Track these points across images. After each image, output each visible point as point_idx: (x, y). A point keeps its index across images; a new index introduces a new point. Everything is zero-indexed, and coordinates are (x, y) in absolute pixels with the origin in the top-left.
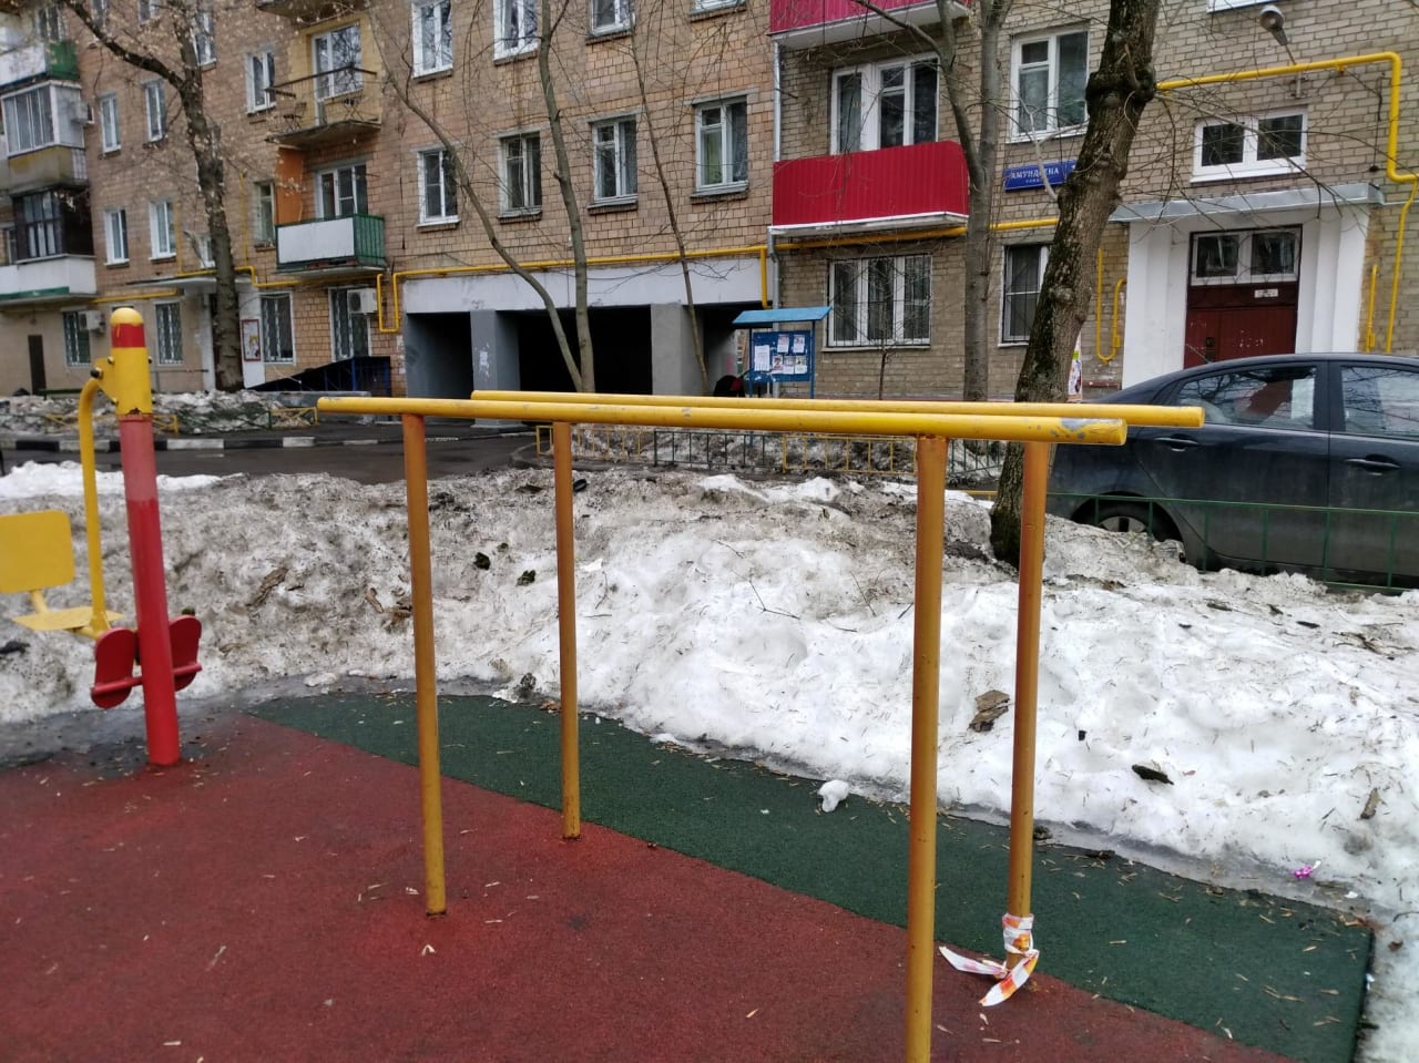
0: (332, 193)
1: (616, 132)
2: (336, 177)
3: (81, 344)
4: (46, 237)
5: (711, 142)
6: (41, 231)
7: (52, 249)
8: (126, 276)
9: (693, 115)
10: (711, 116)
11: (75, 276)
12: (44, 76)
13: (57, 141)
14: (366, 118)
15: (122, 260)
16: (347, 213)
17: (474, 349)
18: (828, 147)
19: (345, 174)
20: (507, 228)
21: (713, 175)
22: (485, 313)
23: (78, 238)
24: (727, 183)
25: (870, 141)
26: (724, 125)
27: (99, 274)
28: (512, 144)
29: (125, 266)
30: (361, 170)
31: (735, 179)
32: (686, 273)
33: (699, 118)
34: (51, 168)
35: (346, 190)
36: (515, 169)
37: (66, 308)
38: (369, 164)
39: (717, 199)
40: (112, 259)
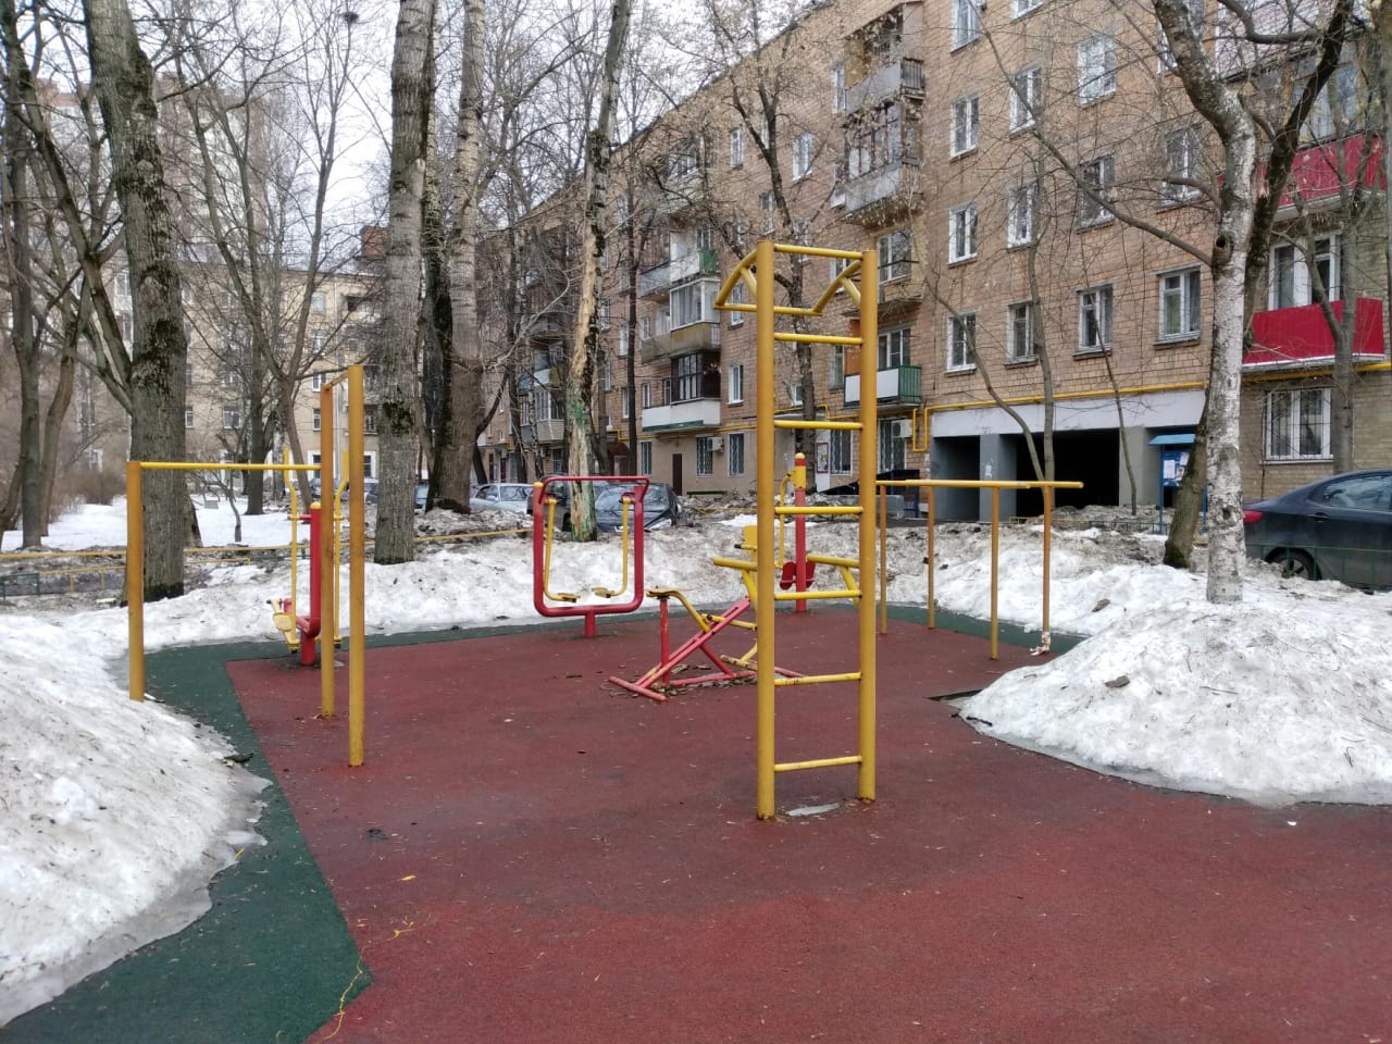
0: (885, 349)
1: (1098, 298)
2: (889, 339)
3: (707, 460)
4: (690, 387)
5: (1172, 302)
6: (688, 382)
7: (694, 395)
8: (741, 412)
9: (1158, 282)
10: (1173, 282)
11: (707, 412)
12: (698, 275)
13: (703, 319)
14: (912, 295)
15: (739, 401)
16: (895, 365)
17: (982, 464)
18: (1266, 303)
19: (895, 336)
20: (1012, 372)
21: (1173, 326)
22: (993, 436)
23: (711, 387)
24: (1184, 331)
25: (1302, 298)
26: (1183, 288)
27: (722, 411)
28: (1020, 311)
29: (740, 405)
30: (907, 332)
31: (1191, 330)
32: (1120, 410)
33: (1163, 284)
34: (696, 339)
35: (895, 348)
36: (1019, 328)
37: (699, 435)
38: (912, 328)
39: (1173, 346)
40: (732, 401)
